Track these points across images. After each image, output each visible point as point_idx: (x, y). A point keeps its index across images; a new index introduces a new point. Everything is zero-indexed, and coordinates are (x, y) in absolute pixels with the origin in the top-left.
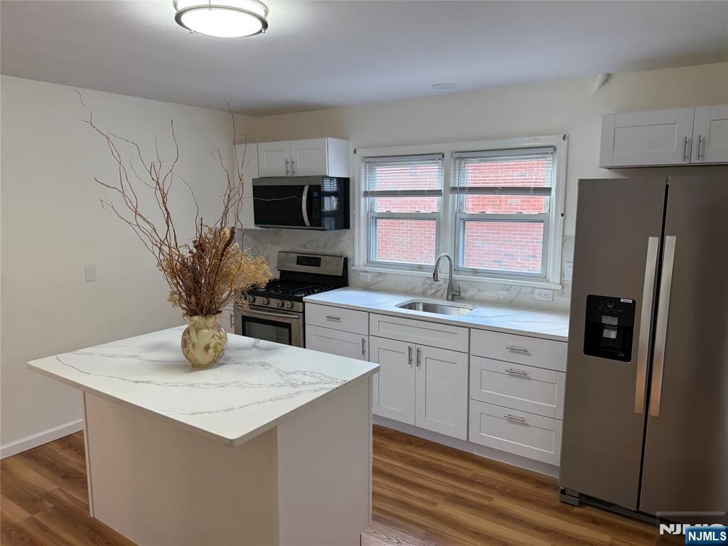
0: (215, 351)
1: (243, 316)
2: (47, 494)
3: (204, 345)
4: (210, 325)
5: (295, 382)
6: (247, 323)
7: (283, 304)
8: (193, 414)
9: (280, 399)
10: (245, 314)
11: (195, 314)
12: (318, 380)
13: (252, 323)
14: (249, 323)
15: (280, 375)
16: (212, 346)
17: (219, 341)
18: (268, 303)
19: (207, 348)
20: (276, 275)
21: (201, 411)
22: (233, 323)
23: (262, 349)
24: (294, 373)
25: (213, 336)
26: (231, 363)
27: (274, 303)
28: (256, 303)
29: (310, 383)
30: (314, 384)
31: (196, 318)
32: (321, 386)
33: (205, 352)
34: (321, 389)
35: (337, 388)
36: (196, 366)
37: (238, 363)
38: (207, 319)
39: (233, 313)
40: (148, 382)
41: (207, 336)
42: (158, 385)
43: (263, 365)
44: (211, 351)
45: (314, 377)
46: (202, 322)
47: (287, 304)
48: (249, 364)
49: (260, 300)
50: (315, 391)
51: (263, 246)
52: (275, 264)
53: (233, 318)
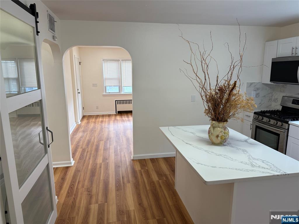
0: (221, 139)
1: (256, 125)
2: (165, 175)
3: (216, 135)
4: (221, 126)
5: (255, 164)
6: (258, 130)
7: (277, 124)
8: (198, 163)
9: (241, 170)
10: (257, 125)
11: (214, 120)
12: (269, 167)
13: (261, 130)
14: (259, 129)
15: (249, 158)
16: (220, 136)
17: (224, 134)
18: (270, 121)
19: (217, 136)
20: (280, 108)
21: (202, 164)
22: (251, 128)
23: (249, 143)
24: (257, 160)
25: (221, 132)
26: (230, 146)
27: (272, 122)
28: (263, 121)
29: (263, 168)
30: (265, 168)
31: (214, 122)
32: (268, 171)
33: (216, 138)
34: (267, 172)
35: (278, 175)
36: (213, 144)
37: (233, 147)
38: (219, 123)
39: (252, 123)
40: (191, 145)
41: (218, 131)
42: (193, 147)
43: (244, 151)
44: (219, 138)
45: (267, 165)
46: (217, 124)
47: (279, 123)
48: (237, 149)
49: (265, 119)
50: (263, 172)
51: (275, 93)
52: (279, 102)
53: (252, 125)
